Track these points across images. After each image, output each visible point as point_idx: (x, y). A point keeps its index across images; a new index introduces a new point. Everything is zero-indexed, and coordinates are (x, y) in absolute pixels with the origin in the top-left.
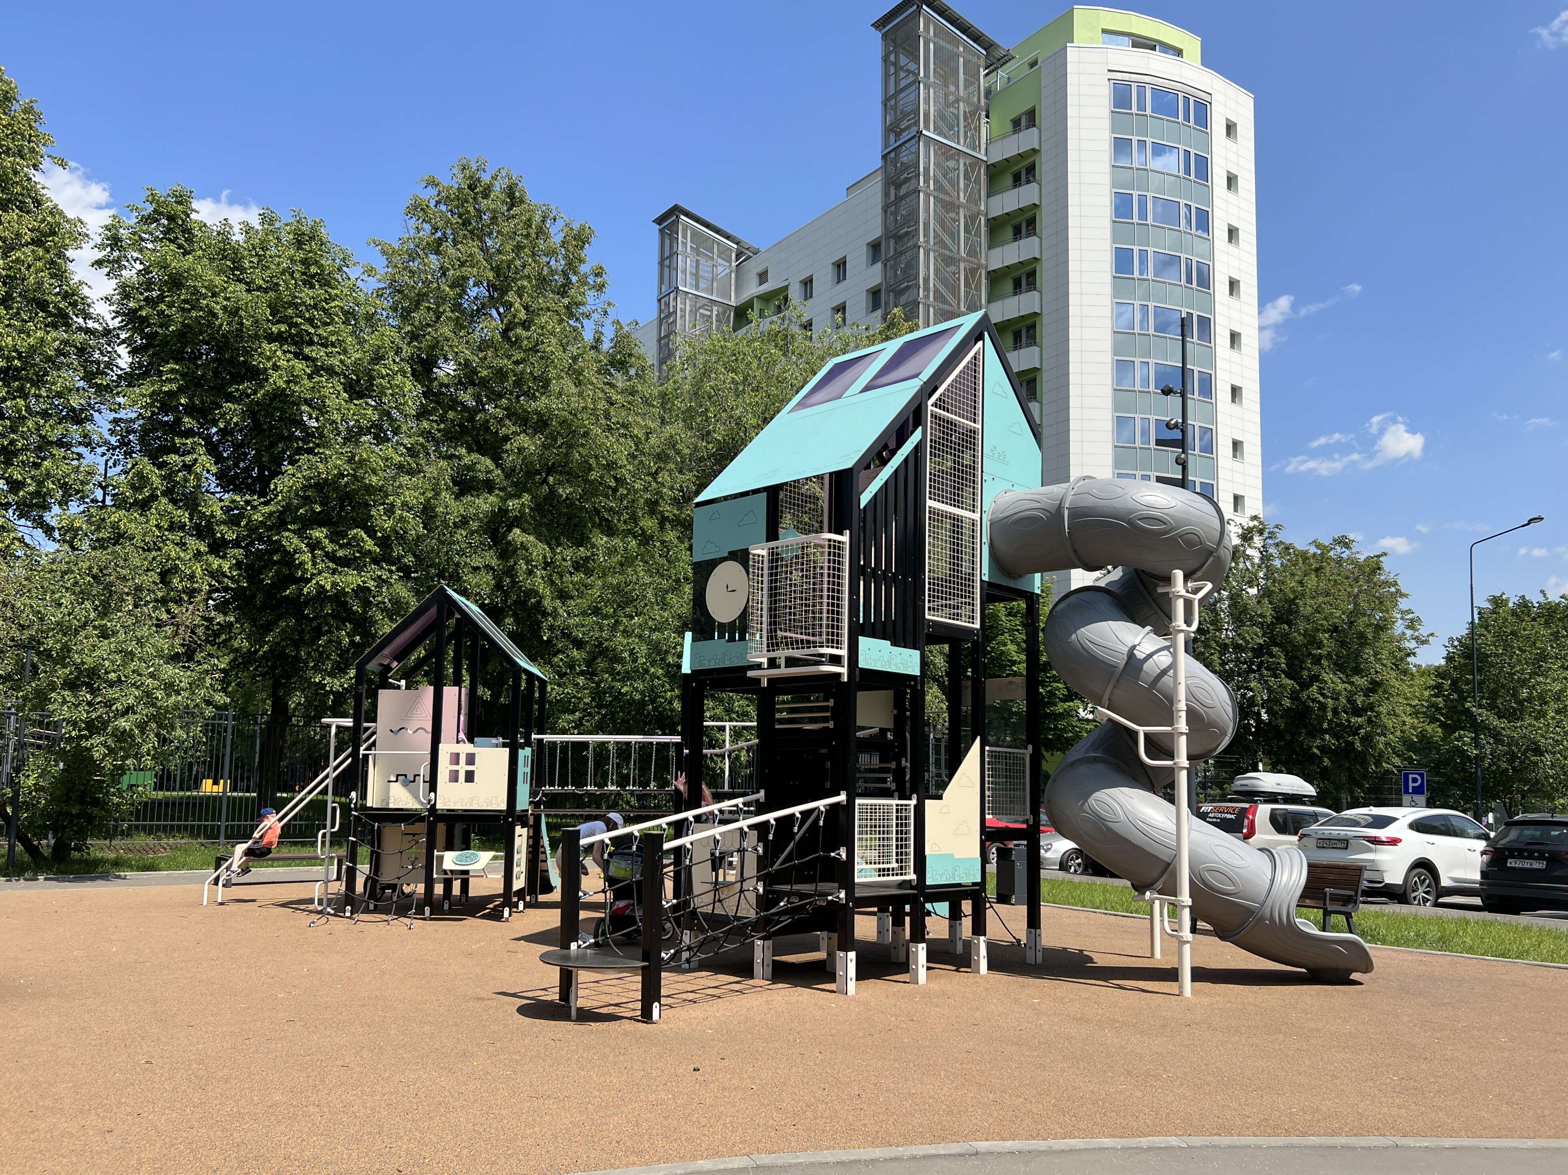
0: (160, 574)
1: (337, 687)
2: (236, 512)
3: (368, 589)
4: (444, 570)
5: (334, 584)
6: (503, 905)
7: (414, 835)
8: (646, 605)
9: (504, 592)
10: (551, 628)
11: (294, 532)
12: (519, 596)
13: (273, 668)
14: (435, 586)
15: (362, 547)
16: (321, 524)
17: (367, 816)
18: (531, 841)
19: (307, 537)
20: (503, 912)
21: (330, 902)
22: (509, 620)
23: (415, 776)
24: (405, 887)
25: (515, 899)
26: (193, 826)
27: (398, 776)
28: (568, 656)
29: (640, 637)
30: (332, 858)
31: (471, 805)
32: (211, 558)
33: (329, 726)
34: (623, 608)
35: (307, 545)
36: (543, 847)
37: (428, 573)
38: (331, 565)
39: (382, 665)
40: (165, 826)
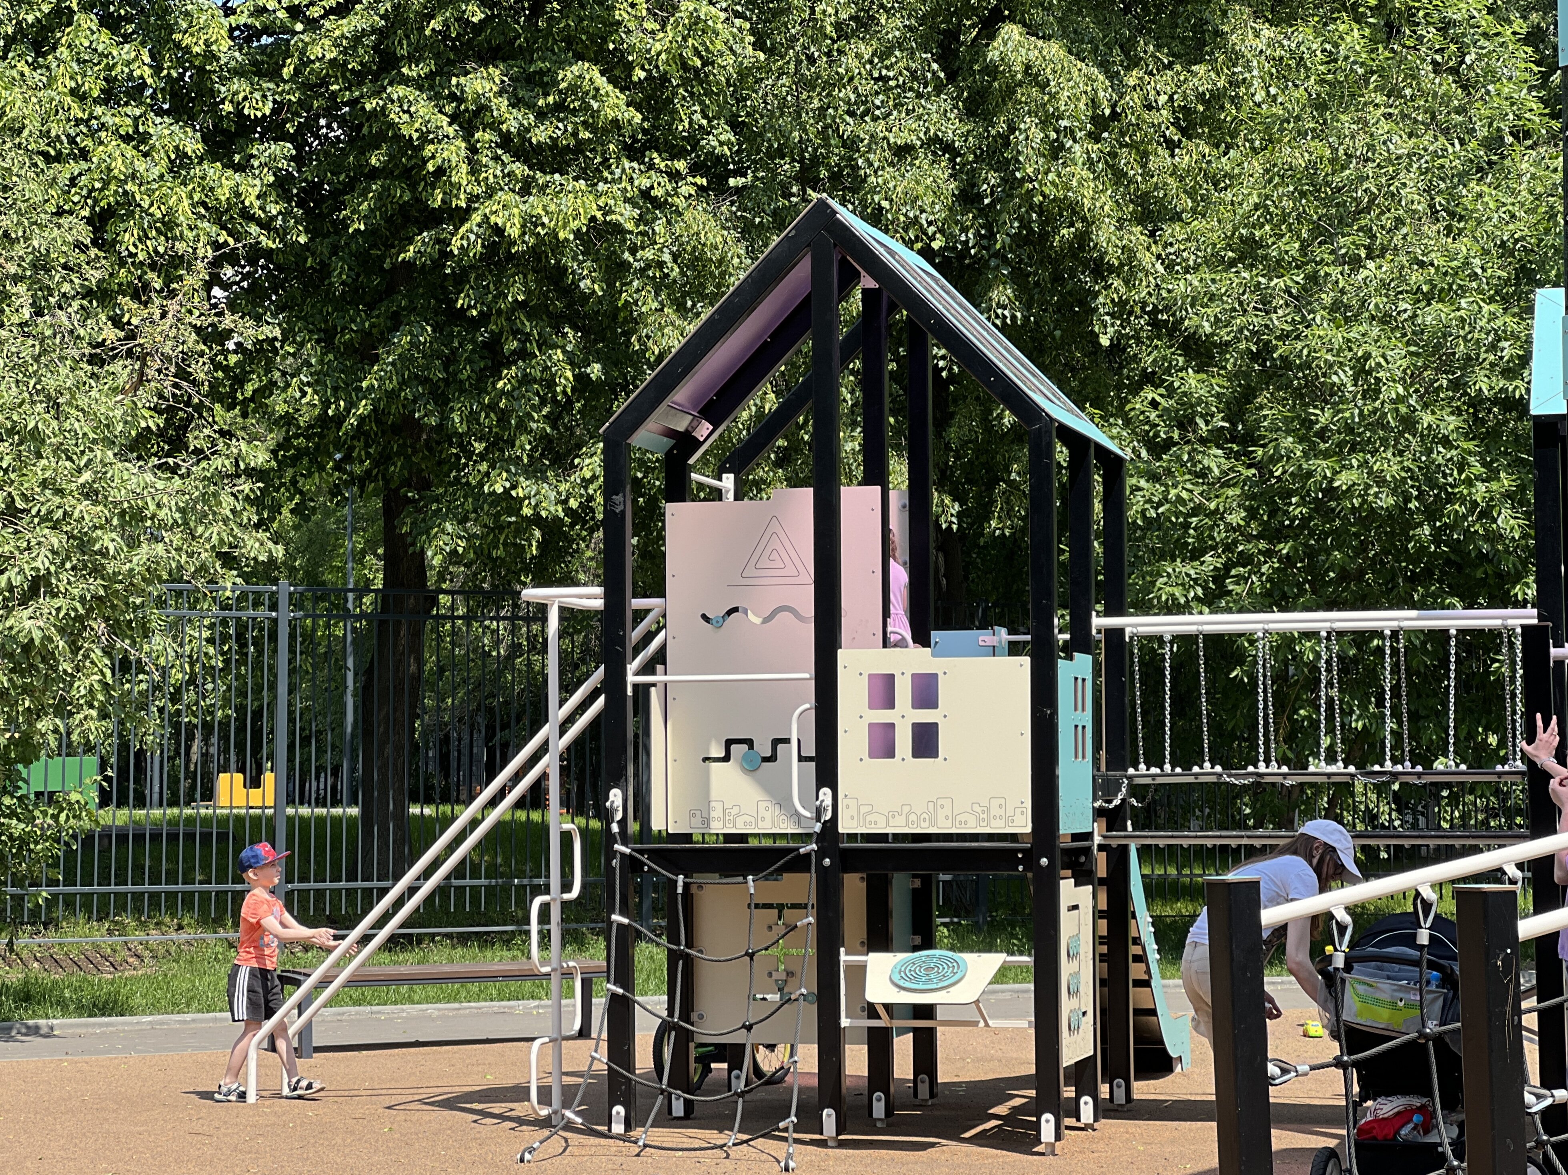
0: (89, 221)
1: (551, 509)
2: (265, 40)
3: (617, 229)
4: (816, 161)
5: (530, 222)
6: (1037, 1107)
7: (780, 907)
8: (1399, 222)
9: (983, 212)
10: (1122, 309)
11: (418, 84)
12: (1025, 223)
13: (382, 460)
14: (794, 209)
15: (595, 114)
16: (487, 57)
17: (654, 855)
18: (1103, 923)
19: (452, 97)
20: (1037, 1126)
21: (569, 1096)
22: (1002, 294)
23: (776, 742)
24: (762, 1055)
25: (1069, 1092)
26: (205, 896)
27: (729, 743)
28: (1171, 391)
29: (1385, 319)
30: (568, 975)
31: (933, 822)
32: (213, 171)
33: (542, 610)
34: (1330, 238)
35: (454, 119)
36: (1137, 941)
37: (773, 172)
38: (519, 169)
39: (671, 433)
40: (138, 897)
